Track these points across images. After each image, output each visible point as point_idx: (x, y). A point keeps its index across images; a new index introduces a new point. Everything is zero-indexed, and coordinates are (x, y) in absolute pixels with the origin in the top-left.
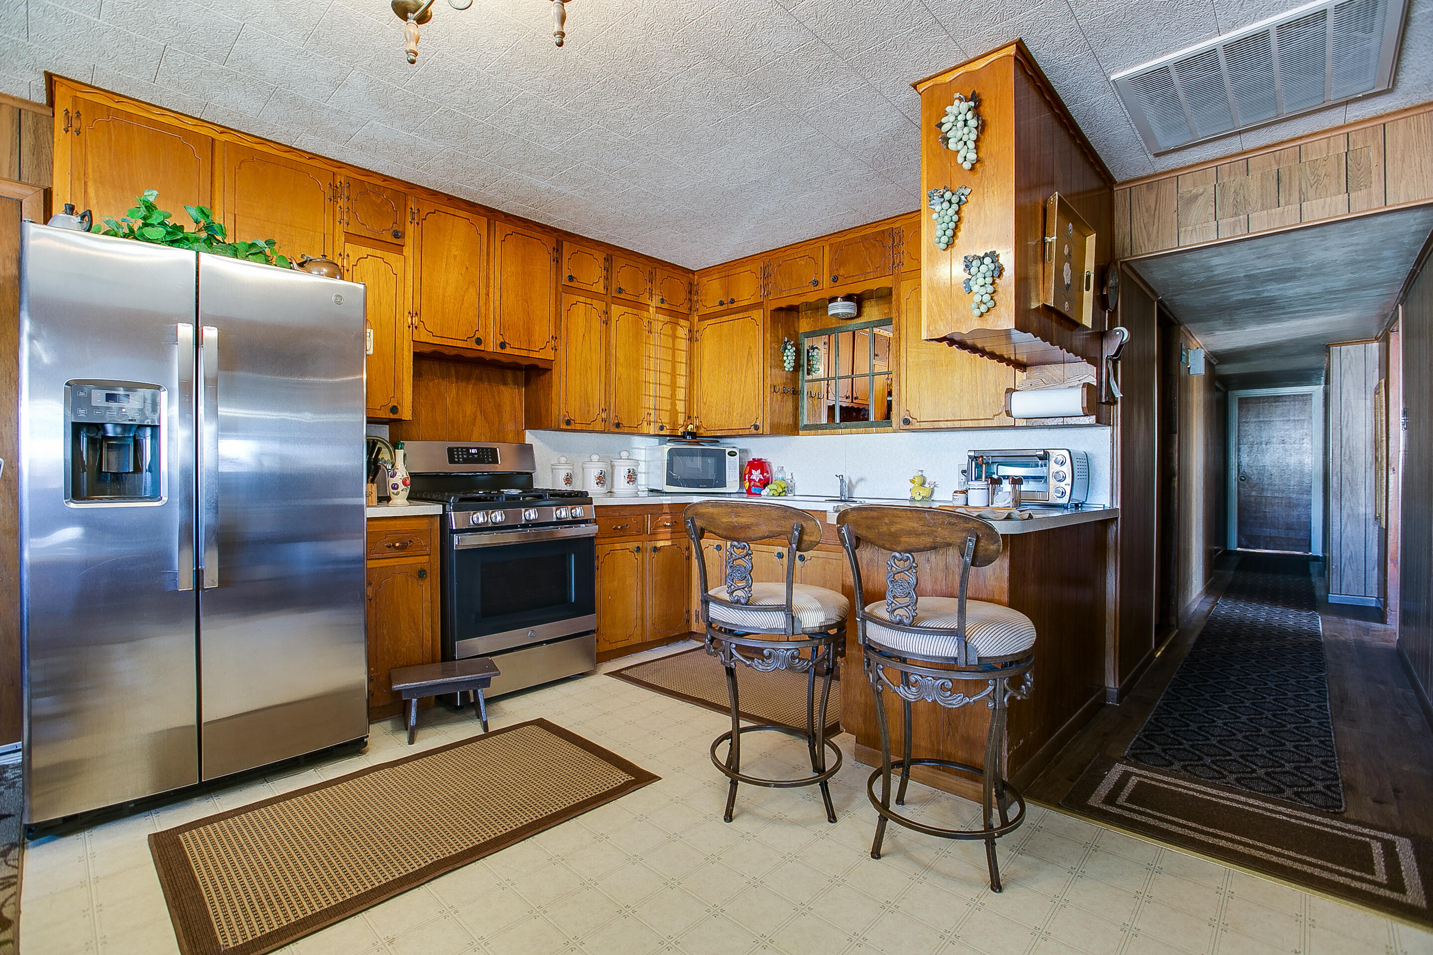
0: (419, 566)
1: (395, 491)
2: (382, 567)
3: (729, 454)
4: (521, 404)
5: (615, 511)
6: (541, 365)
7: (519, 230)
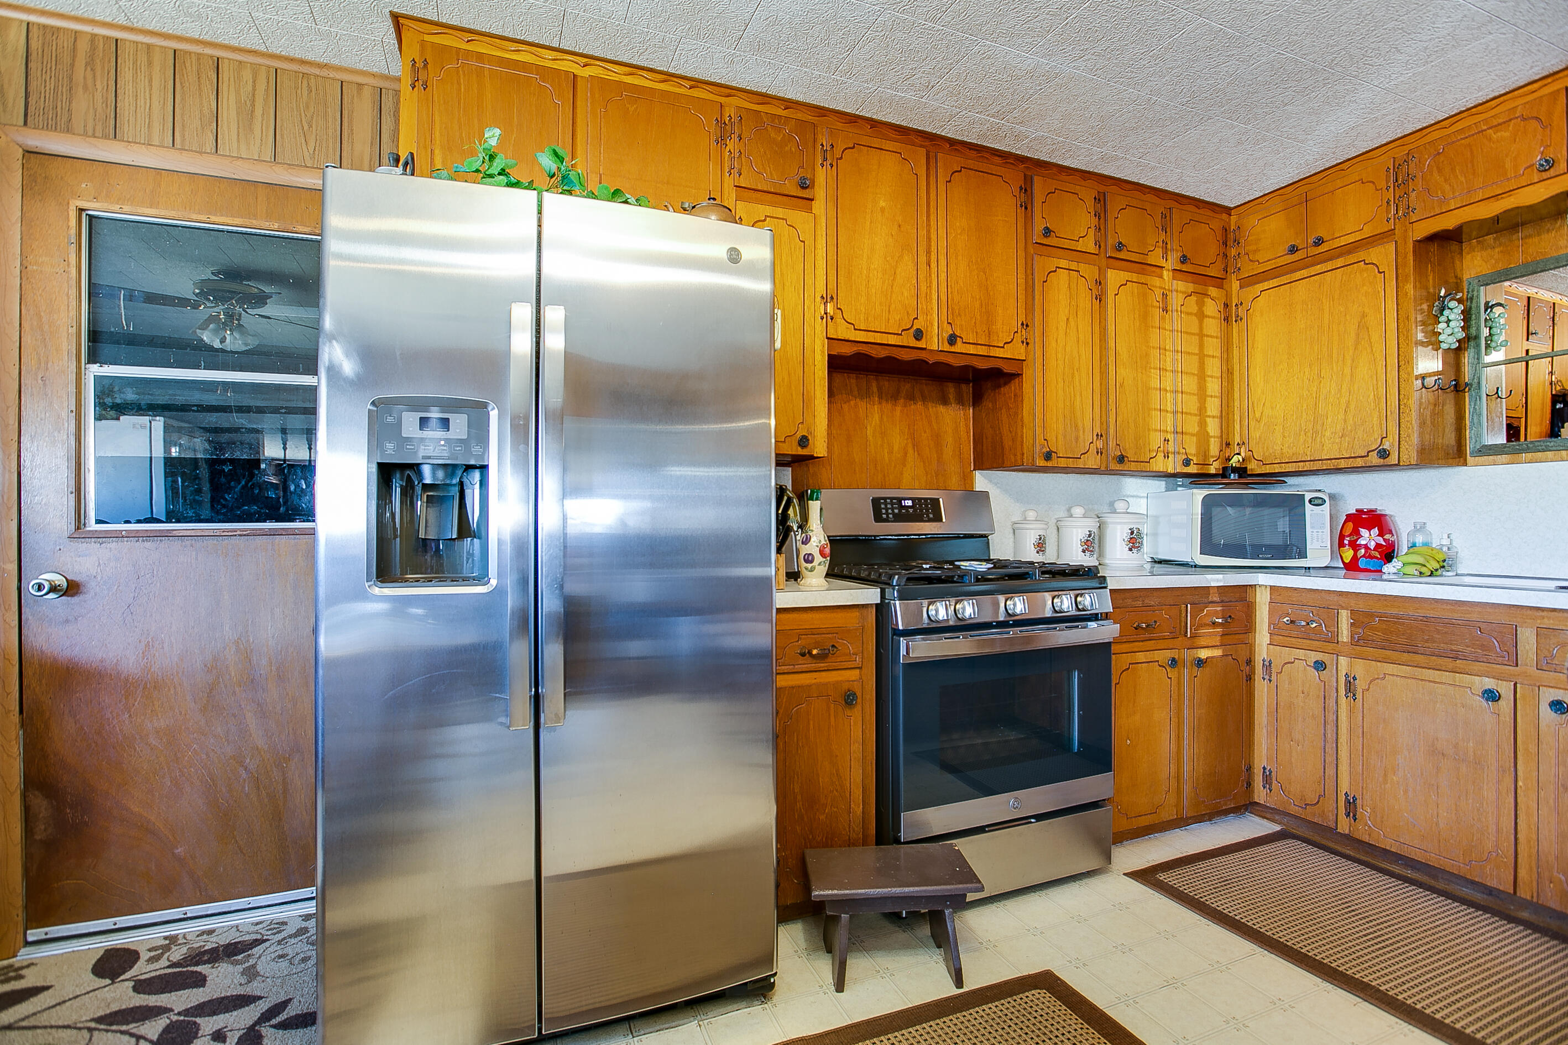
0: (846, 686)
1: (809, 566)
2: (793, 687)
3: (1310, 501)
4: (968, 432)
5: (1135, 599)
6: (1007, 368)
7: (971, 163)
